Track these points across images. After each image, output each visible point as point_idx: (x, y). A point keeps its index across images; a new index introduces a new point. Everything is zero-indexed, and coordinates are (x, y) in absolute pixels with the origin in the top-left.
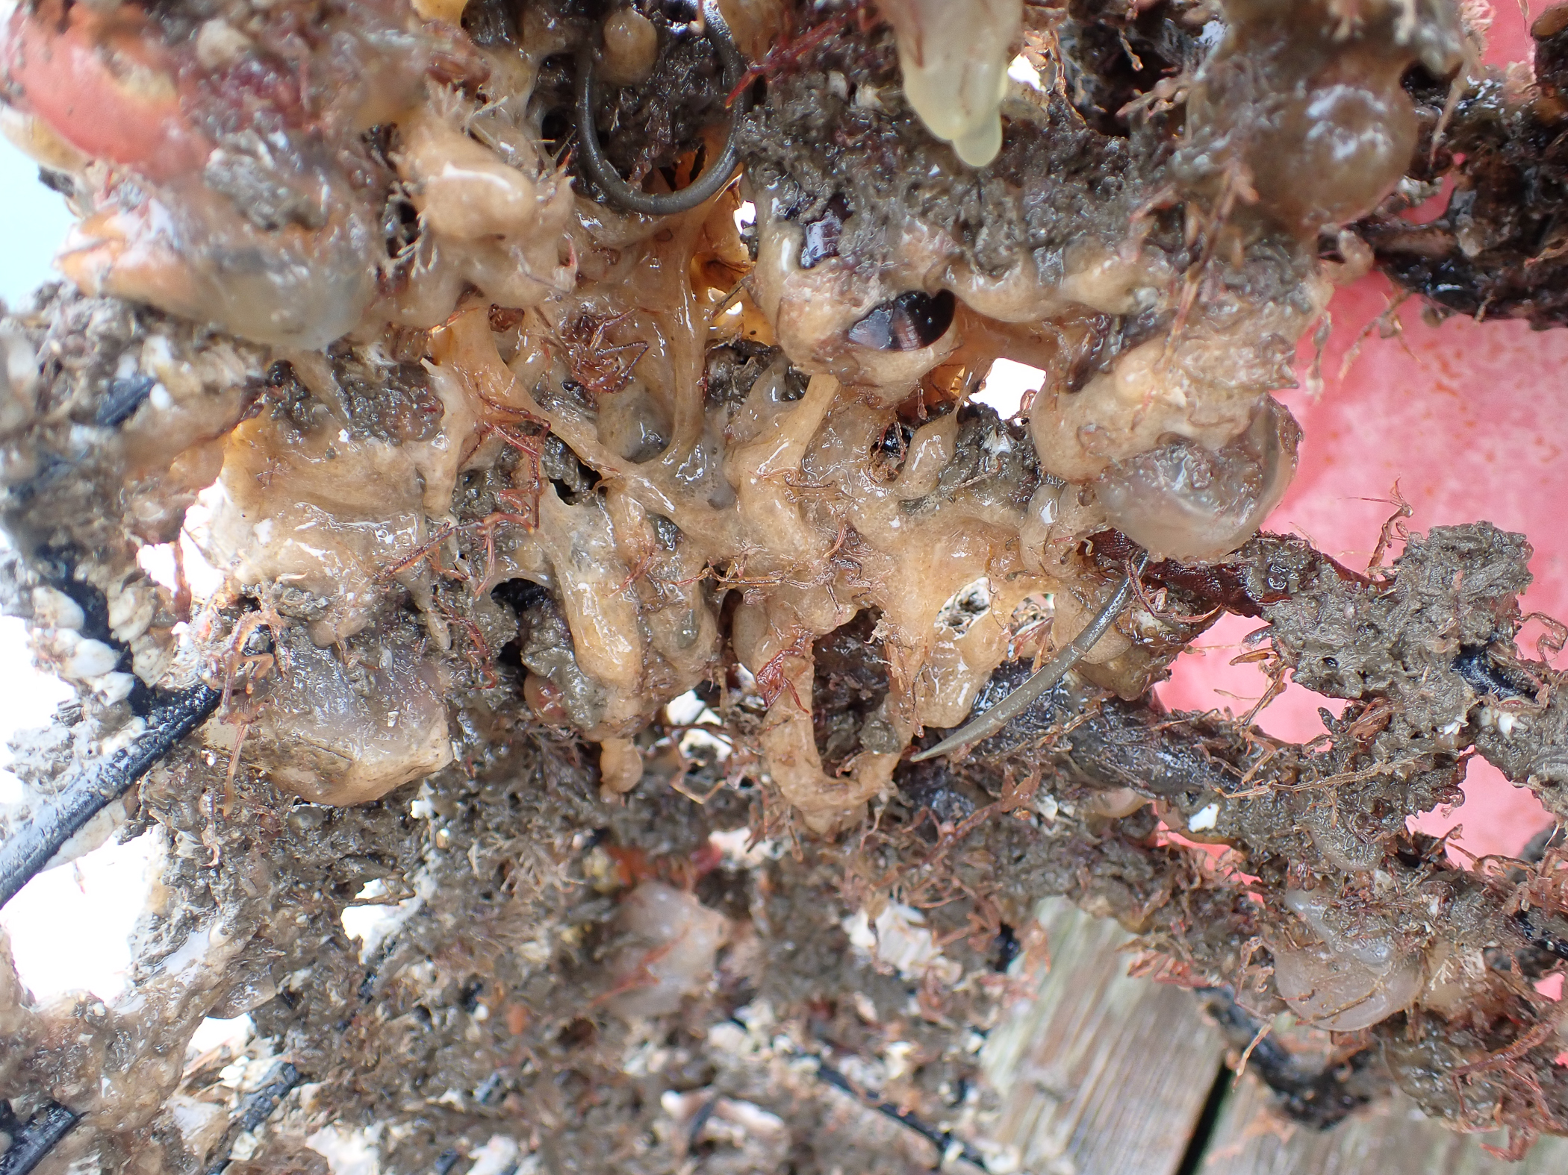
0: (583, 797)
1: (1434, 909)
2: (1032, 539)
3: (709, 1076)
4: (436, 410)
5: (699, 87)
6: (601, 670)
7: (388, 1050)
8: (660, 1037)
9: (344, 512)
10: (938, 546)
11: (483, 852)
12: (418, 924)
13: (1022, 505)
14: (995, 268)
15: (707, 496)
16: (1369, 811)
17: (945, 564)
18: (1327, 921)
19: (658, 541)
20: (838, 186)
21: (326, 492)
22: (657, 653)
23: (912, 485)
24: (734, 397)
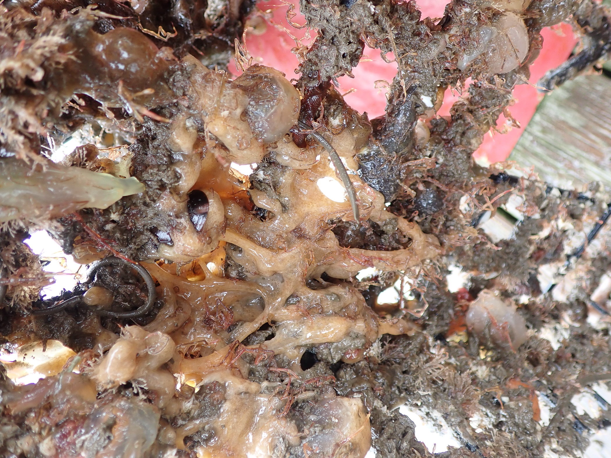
0: (410, 344)
1: (468, 10)
2: (297, 165)
3: (580, 303)
4: (216, 383)
5: (117, 273)
6: (341, 334)
7: (507, 443)
8: (553, 322)
9: (249, 425)
10: (303, 199)
11: (422, 389)
12: (450, 421)
13: (284, 168)
14: (177, 177)
15: (280, 283)
16: (418, 38)
17: (310, 197)
18: (470, 54)
19: (295, 304)
20: (147, 229)
21: (239, 431)
22: (341, 310)
23: (276, 208)
24: (242, 270)
